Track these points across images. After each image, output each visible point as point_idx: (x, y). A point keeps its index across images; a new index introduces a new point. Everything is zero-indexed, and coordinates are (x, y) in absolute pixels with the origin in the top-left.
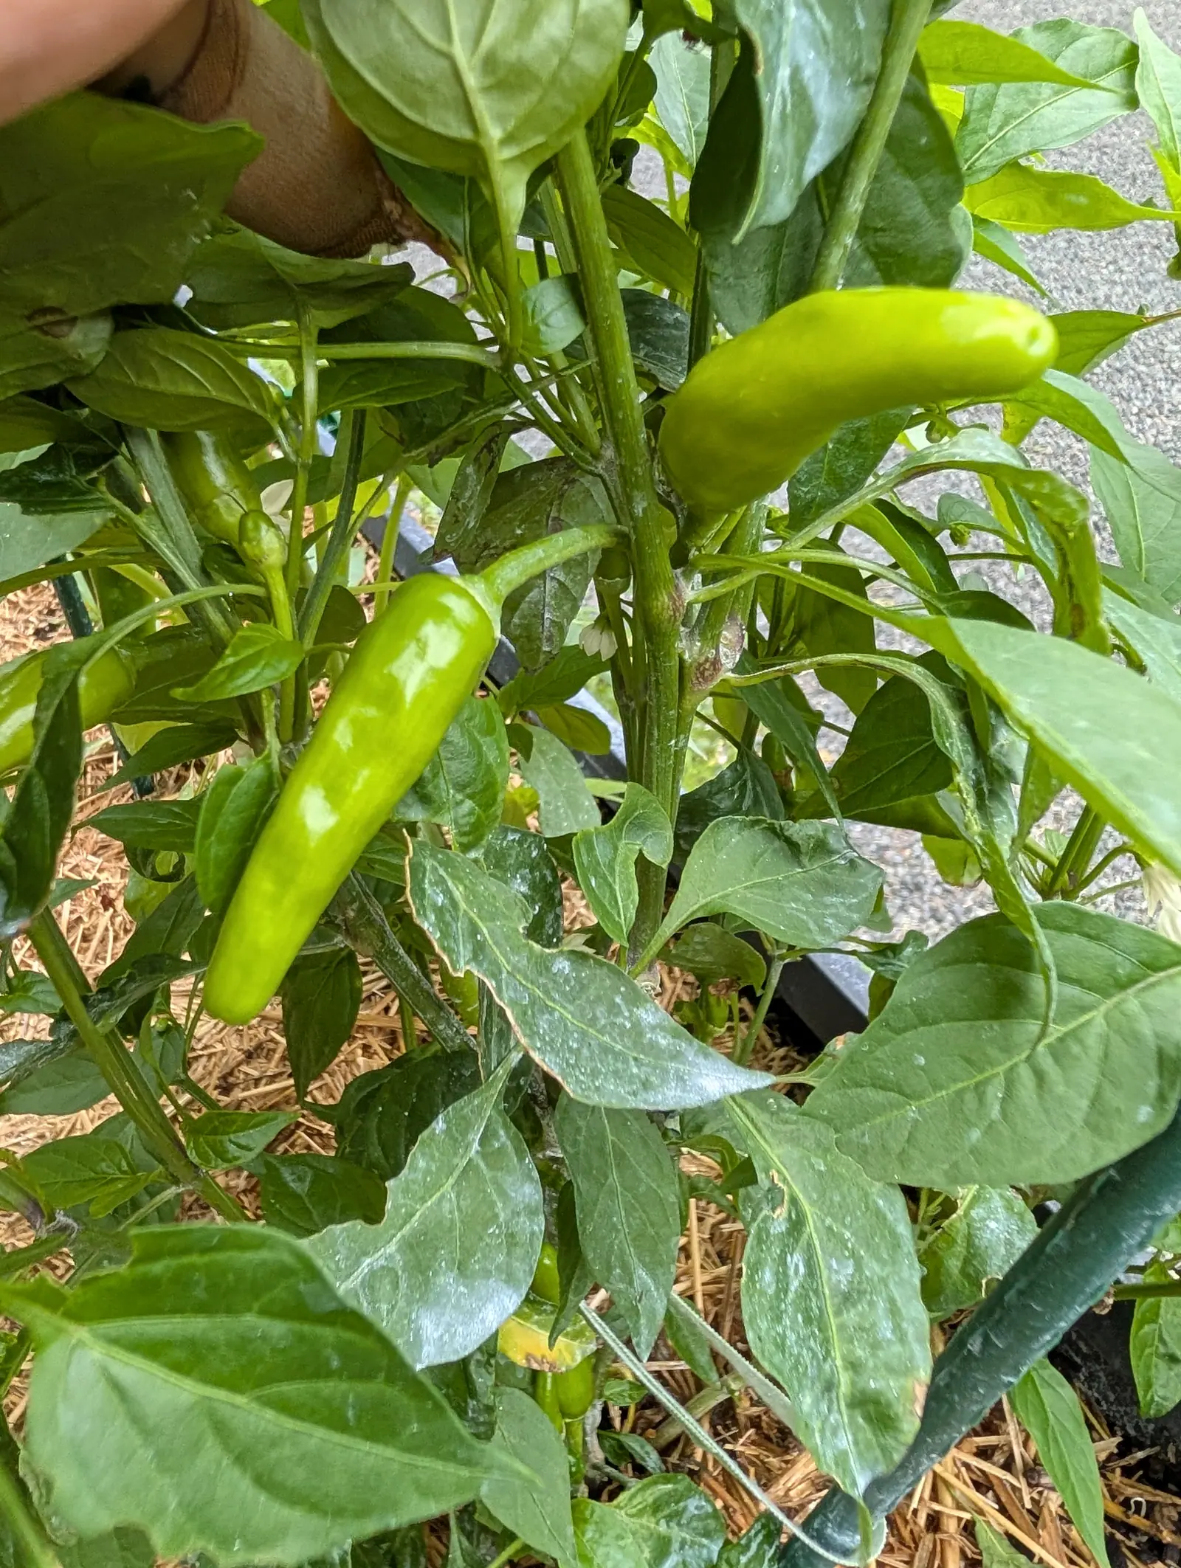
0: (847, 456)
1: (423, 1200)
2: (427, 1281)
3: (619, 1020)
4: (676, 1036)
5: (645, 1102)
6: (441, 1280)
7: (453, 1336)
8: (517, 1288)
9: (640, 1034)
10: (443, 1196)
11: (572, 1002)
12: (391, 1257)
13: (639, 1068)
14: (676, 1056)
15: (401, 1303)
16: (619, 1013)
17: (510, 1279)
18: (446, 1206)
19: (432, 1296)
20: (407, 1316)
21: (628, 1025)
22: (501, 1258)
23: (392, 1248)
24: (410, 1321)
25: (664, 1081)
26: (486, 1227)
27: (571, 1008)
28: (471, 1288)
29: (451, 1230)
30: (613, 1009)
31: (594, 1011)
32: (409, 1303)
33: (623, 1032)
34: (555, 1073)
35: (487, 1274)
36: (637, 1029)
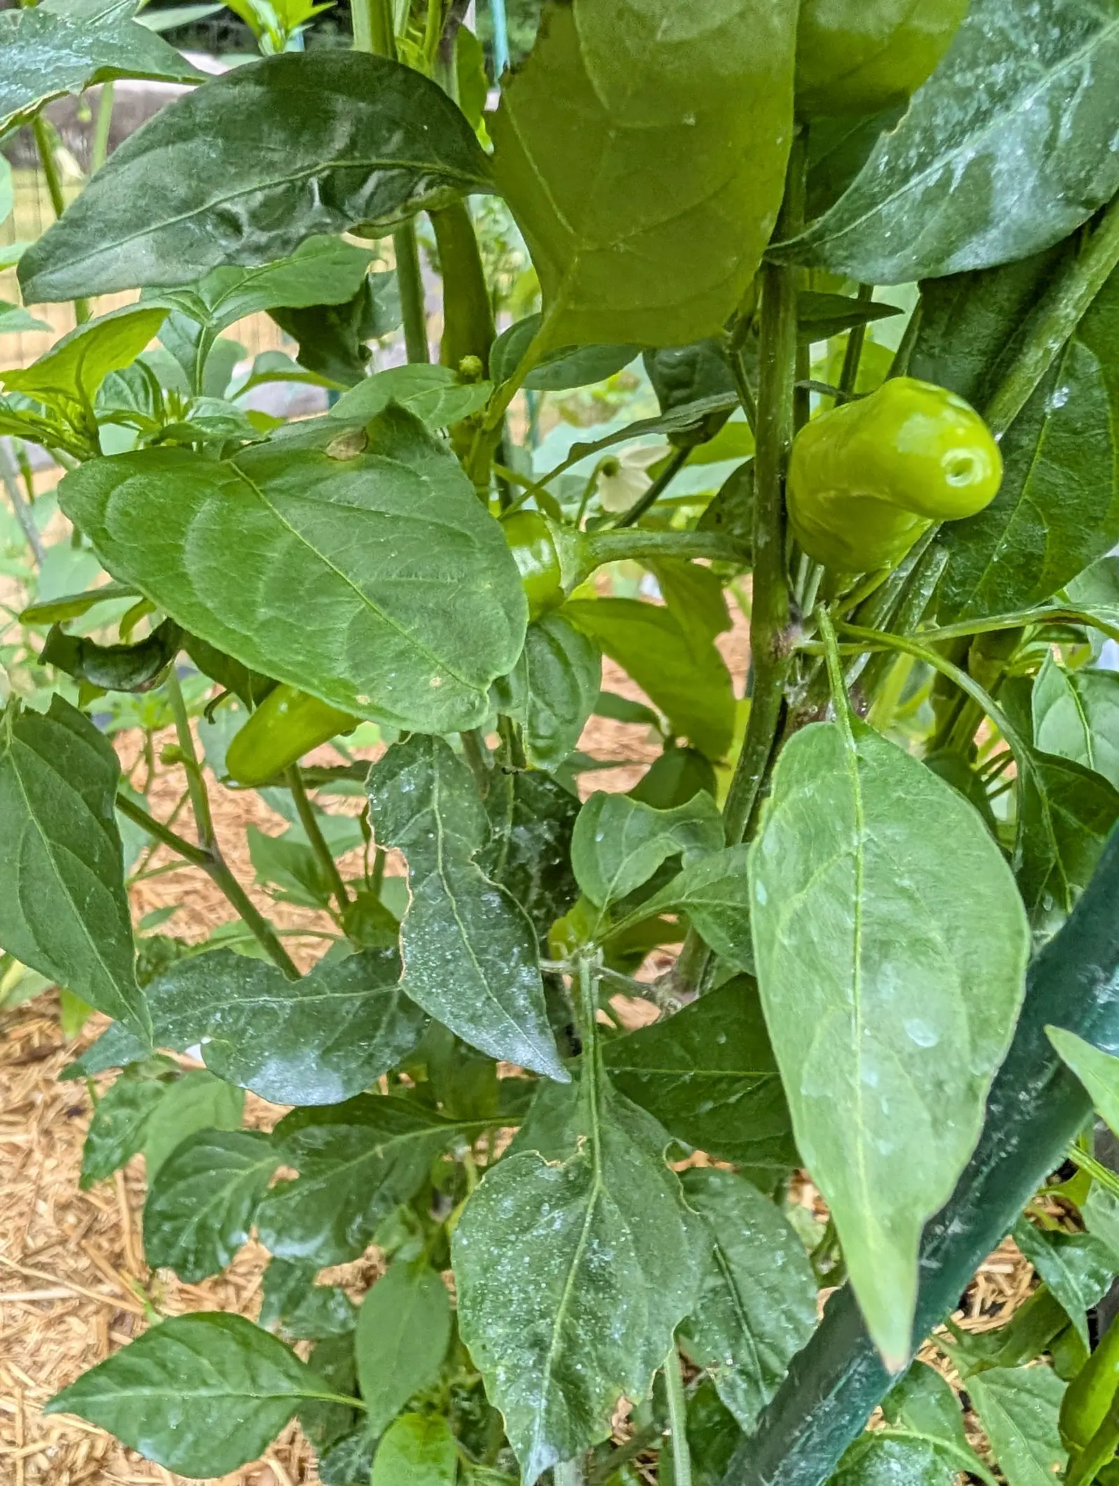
0: (1010, 577)
1: (334, 990)
2: (295, 1043)
3: (503, 965)
4: (535, 1003)
5: (457, 1028)
6: (306, 1050)
7: (282, 1087)
8: (346, 1090)
9: (510, 984)
10: (350, 999)
11: (477, 928)
12: (282, 1007)
13: (484, 1004)
14: (519, 1018)
15: (265, 1039)
16: (507, 960)
17: (347, 1083)
18: (347, 1006)
19: (290, 1055)
20: (263, 1050)
21: (506, 972)
22: (353, 1065)
23: (288, 1002)
24: (261, 1054)
25: (491, 1025)
26: (362, 1039)
27: (473, 932)
28: (320, 1070)
29: (338, 1024)
30: (505, 956)
31: (489, 944)
32: (270, 1044)
33: (498, 973)
34: (406, 960)
35: (337, 1068)
36: (511, 980)
